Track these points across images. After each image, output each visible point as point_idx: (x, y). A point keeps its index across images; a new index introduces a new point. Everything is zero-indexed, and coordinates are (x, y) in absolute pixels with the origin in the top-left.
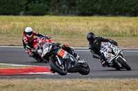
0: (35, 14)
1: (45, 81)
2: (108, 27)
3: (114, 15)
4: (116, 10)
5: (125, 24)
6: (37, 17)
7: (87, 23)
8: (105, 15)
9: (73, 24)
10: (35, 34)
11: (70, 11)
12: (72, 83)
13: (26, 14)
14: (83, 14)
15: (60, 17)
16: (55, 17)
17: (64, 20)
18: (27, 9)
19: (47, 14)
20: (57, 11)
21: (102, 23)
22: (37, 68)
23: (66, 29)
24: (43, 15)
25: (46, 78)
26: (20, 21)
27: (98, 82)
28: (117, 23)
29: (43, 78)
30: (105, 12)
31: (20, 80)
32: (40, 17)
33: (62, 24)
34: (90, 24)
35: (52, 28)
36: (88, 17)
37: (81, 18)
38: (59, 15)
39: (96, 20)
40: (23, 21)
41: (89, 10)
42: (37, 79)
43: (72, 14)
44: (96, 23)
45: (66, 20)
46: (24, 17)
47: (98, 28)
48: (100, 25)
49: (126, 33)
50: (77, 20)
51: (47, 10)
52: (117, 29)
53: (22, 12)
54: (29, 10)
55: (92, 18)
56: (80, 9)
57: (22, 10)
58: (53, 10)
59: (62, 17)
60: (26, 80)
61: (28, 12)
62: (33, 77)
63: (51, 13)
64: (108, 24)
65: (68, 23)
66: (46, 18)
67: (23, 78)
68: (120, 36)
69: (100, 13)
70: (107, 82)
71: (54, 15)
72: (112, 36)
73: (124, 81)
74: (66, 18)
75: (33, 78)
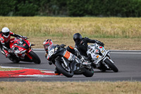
0: (24, 15)
1: (35, 84)
2: (99, 28)
3: (106, 15)
4: (108, 10)
5: (117, 25)
6: (27, 18)
7: (78, 24)
8: (96, 15)
9: (64, 25)
10: (12, 35)
11: (61, 12)
12: (63, 85)
13: (15, 15)
14: (74, 15)
15: (50, 18)
16: (46, 18)
17: (54, 21)
18: (17, 9)
19: (37, 15)
20: (47, 11)
21: (93, 24)
22: (27, 70)
23: (57, 30)
24: (33, 15)
25: (36, 80)
26: (10, 22)
27: (90, 85)
28: (109, 24)
29: (33, 80)
30: (96, 12)
31: (10, 83)
32: (30, 18)
33: (52, 25)
34: (81, 25)
35: (42, 29)
36: (78, 18)
37: (72, 19)
38: (50, 16)
39: (87, 20)
40: (13, 22)
41: (80, 11)
42: (27, 82)
43: (62, 14)
44: (87, 24)
45: (57, 21)
46: (14, 18)
47: (90, 29)
48: (91, 26)
49: (118, 34)
50: (67, 21)
51: (37, 10)
52: (109, 30)
53: (12, 13)
54: (18, 11)
55: (83, 18)
56: (70, 10)
57: (11, 11)
58: (43, 11)
59: (53, 18)
60: (15, 83)
61: (18, 12)
62: (23, 79)
63: (41, 14)
64: (100, 25)
65: (58, 24)
66: (36, 18)
67: (13, 81)
68: (112, 37)
69: (91, 14)
70: (99, 85)
71: (44, 15)
72: (104, 37)
73: (116, 83)
74: (56, 18)
75: (23, 81)
